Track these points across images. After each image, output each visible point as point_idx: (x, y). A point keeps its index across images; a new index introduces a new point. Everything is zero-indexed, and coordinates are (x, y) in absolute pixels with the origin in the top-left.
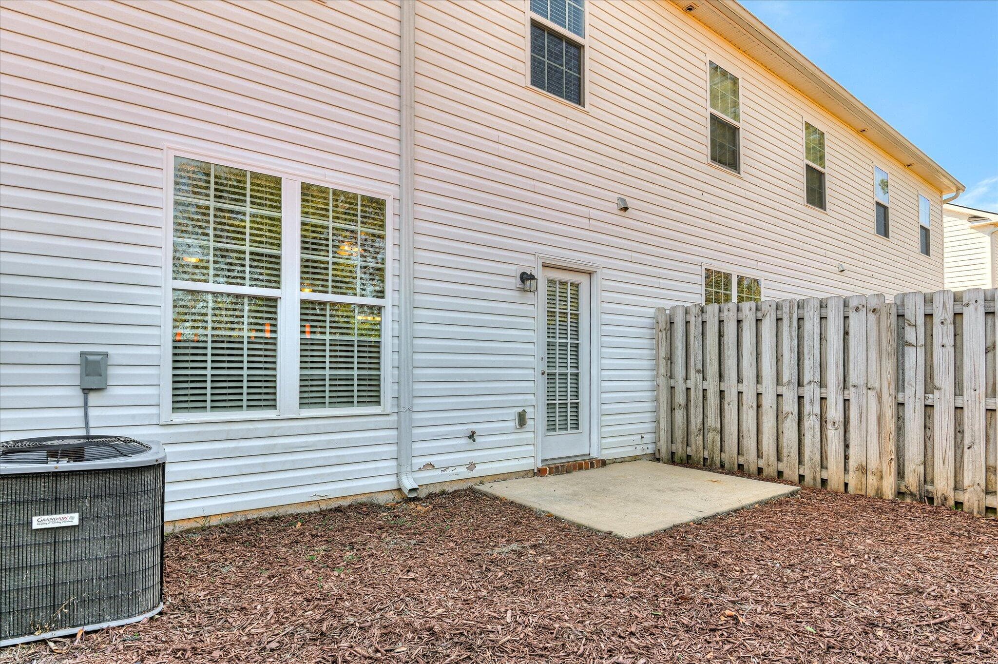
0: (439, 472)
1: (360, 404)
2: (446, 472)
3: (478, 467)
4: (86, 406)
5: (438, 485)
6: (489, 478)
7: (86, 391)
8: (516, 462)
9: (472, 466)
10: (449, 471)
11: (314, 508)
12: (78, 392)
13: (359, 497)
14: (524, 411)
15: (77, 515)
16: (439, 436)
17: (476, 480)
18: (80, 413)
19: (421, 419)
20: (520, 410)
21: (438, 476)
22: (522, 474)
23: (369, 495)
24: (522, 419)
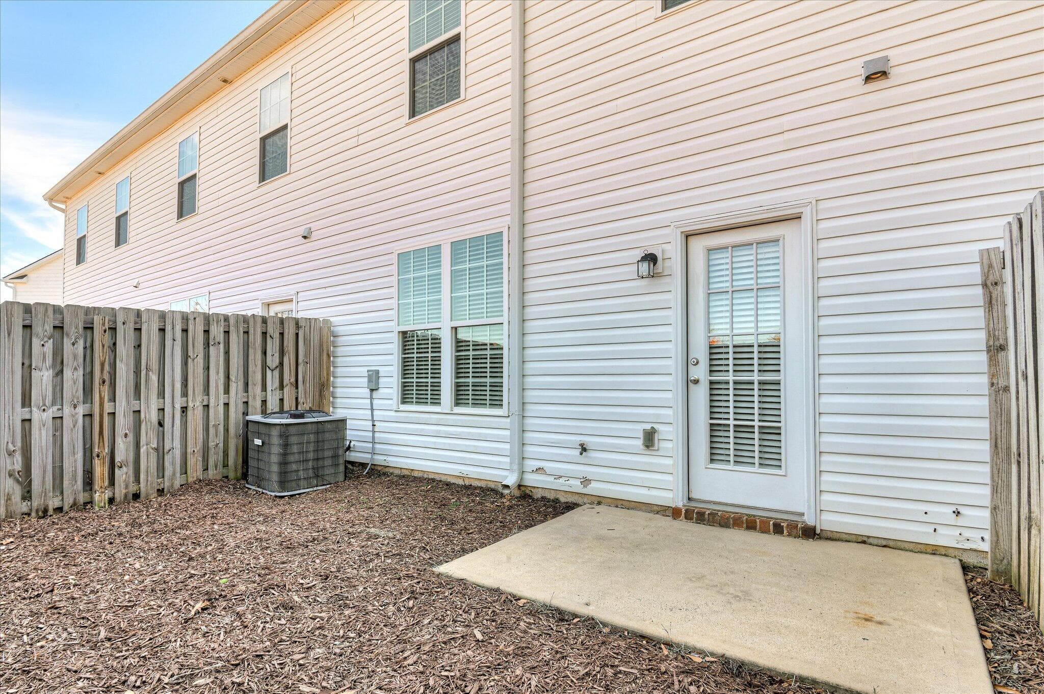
0: (551, 479)
1: (492, 406)
2: (558, 481)
3: (593, 485)
4: (371, 398)
5: (552, 492)
6: (609, 500)
7: (372, 390)
8: (644, 491)
9: (586, 481)
10: (562, 480)
11: (461, 482)
12: (368, 391)
13: (489, 483)
14: (652, 428)
15: (261, 441)
16: (552, 443)
17: (591, 498)
18: (369, 401)
19: (535, 424)
20: (648, 427)
21: (552, 483)
22: (655, 508)
23: (496, 483)
24: (649, 439)
